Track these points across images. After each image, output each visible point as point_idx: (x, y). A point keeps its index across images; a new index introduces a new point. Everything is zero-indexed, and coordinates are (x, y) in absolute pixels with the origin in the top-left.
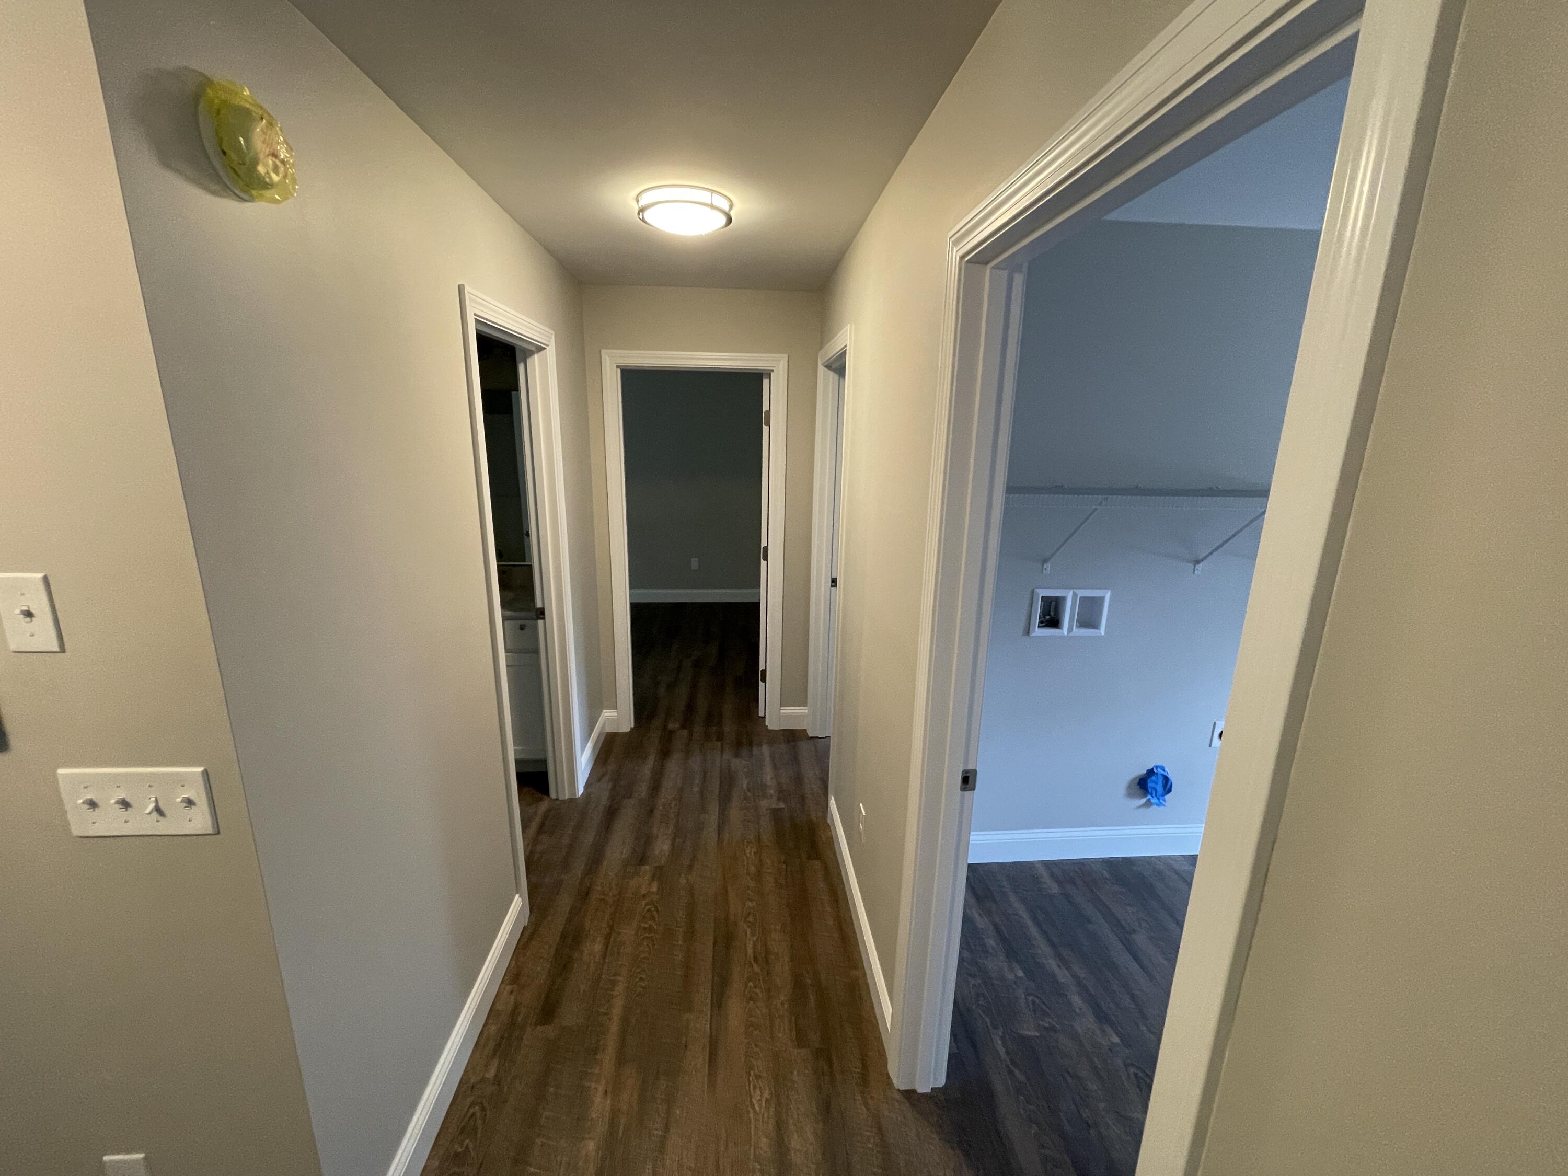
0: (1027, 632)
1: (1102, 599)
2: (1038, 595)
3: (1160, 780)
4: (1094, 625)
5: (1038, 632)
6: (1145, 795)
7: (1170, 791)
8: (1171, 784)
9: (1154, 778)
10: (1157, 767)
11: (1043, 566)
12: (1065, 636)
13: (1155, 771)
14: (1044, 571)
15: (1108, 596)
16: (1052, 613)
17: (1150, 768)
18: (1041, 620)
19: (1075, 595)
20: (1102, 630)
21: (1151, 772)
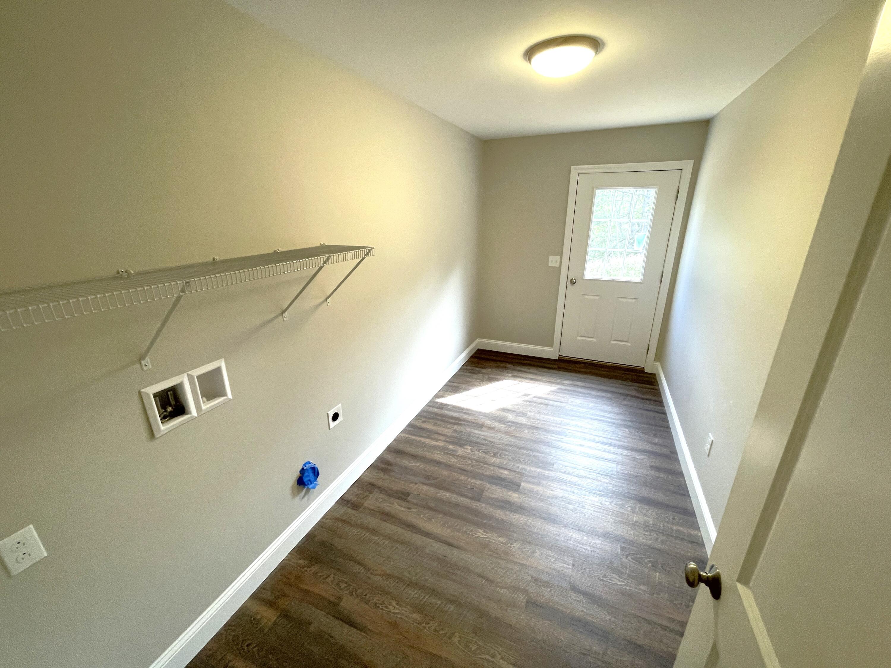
0: (152, 435)
1: (219, 370)
2: (148, 394)
3: (310, 472)
4: (221, 393)
5: (164, 428)
6: (304, 487)
7: (318, 474)
8: (318, 470)
9: (306, 474)
10: (305, 465)
11: (140, 364)
12: (196, 418)
13: (305, 468)
14: (145, 368)
15: (222, 364)
16: (173, 403)
17: (301, 468)
18: (162, 416)
19: (190, 377)
20: (230, 395)
21: (303, 471)
